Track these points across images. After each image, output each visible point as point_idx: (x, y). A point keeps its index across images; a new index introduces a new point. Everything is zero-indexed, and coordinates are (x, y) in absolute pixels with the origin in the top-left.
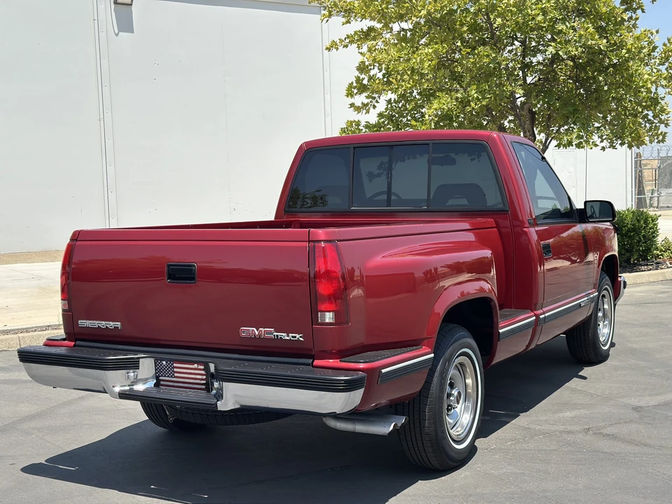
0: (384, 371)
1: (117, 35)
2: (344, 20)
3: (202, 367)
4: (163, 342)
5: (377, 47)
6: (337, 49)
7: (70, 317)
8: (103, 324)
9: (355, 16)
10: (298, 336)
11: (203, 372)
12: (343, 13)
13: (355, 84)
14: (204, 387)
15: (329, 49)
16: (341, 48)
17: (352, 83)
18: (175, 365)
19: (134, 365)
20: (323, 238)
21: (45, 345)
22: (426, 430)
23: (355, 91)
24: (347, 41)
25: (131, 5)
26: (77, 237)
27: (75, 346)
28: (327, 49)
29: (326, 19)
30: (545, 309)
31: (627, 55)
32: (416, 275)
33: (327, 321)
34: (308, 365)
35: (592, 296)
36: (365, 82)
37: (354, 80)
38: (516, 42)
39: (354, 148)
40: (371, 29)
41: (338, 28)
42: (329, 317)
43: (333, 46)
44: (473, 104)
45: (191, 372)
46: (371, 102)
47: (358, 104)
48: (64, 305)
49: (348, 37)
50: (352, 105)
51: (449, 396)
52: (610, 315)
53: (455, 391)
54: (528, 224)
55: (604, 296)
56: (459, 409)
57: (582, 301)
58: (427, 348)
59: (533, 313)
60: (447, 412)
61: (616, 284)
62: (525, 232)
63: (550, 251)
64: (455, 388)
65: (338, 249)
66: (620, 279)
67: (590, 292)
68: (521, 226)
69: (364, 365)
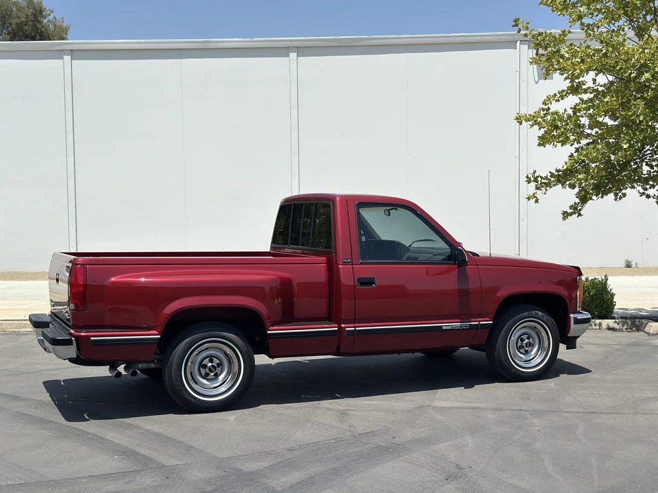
0: (92, 339)
1: (537, 83)
20: (79, 262)
30: (357, 325)
35: (473, 323)
39: (294, 204)
51: (205, 366)
52: (546, 344)
53: (210, 364)
54: (341, 263)
55: (536, 328)
56: (221, 377)
57: (446, 325)
58: (155, 332)
59: (337, 325)
60: (206, 377)
61: (567, 319)
62: (338, 268)
63: (374, 283)
64: (212, 363)
65: (85, 269)
66: (571, 315)
67: (472, 320)
68: (337, 263)
69: (83, 334)
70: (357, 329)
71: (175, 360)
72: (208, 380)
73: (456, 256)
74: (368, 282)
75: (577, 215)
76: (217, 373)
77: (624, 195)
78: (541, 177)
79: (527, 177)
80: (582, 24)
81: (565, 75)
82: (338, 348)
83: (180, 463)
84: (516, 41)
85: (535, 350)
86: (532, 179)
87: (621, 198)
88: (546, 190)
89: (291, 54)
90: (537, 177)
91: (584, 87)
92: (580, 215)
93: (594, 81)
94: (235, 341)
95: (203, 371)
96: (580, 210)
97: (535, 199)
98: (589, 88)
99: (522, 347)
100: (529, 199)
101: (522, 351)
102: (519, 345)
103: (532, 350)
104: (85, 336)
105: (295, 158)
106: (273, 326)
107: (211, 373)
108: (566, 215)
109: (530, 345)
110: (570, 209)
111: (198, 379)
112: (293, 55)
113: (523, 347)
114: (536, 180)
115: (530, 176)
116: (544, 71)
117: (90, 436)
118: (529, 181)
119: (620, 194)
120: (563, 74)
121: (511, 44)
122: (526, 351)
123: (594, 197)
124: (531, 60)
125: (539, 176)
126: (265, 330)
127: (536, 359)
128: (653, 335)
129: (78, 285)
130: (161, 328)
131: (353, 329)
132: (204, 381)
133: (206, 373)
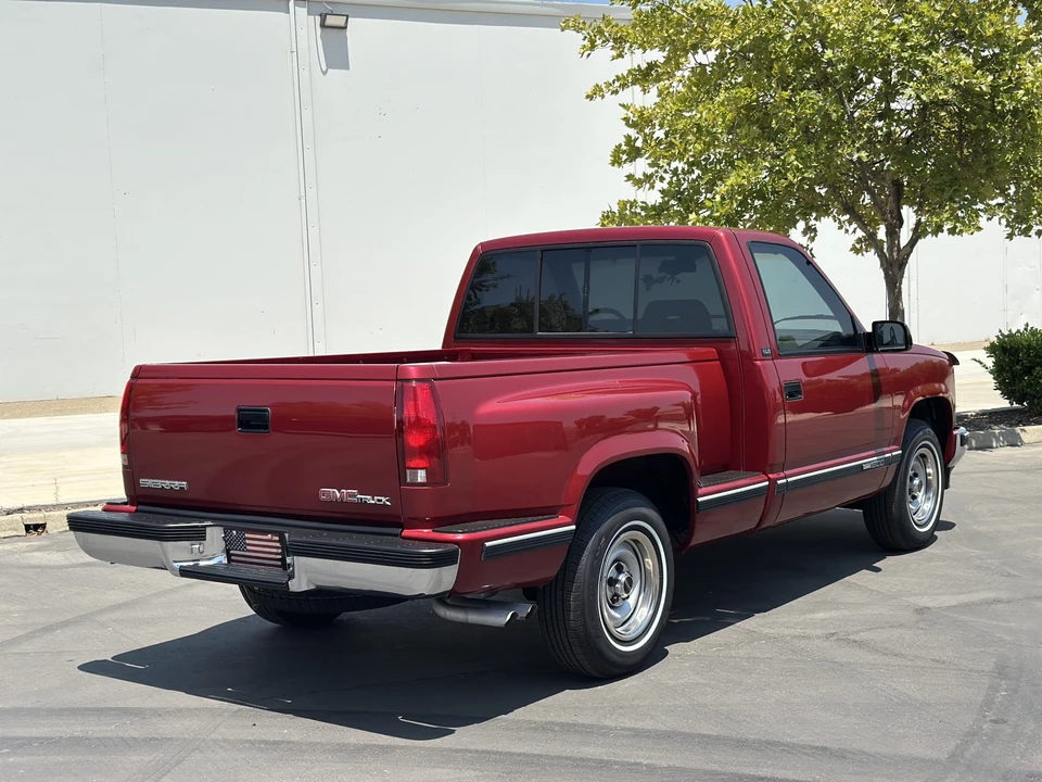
0: (488, 544)
1: (325, 73)
2: (614, 53)
3: (277, 538)
4: (242, 508)
5: (671, 90)
6: (603, 97)
7: (131, 475)
8: (167, 484)
9: (631, 46)
10: (384, 499)
11: (278, 545)
12: (611, 44)
13: (624, 148)
14: (280, 563)
15: (590, 97)
16: (608, 95)
17: (620, 145)
18: (247, 535)
19: (199, 535)
20: (414, 375)
21: (105, 510)
22: (572, 624)
23: (625, 157)
24: (617, 84)
25: (346, 28)
26: (140, 373)
27: (136, 511)
28: (588, 97)
29: (586, 53)
30: (787, 472)
31: (1025, 98)
32: (565, 425)
33: (419, 480)
34: (396, 535)
35: (887, 455)
36: (639, 144)
37: (623, 140)
38: (875, 79)
39: (542, 251)
40: (651, 66)
41: (606, 64)
42: (421, 476)
43: (596, 92)
44: (790, 176)
45: (263, 544)
46: (657, 172)
47: (639, 175)
48: (124, 460)
49: (618, 79)
50: (630, 177)
51: (611, 582)
53: (623, 576)
54: (760, 356)
55: (924, 456)
58: (566, 518)
59: (766, 477)
60: (612, 603)
62: (757, 365)
63: (800, 392)
65: (432, 389)
66: (955, 432)
67: (887, 449)
70: (789, 480)
71: (586, 574)
72: (615, 609)
82: (761, 520)
95: (610, 592)
101: (910, 498)
102: (909, 488)
103: (919, 494)
104: (469, 541)
111: (608, 610)
113: (912, 492)
130: (576, 507)
131: (785, 481)
132: (612, 612)
133: (616, 595)
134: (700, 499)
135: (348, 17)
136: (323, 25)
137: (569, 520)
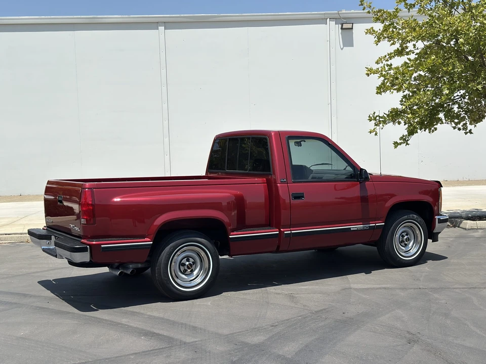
0: (102, 246)
12: (387, 39)
13: (382, 86)
19: (50, 238)
20: (87, 187)
23: (382, 90)
25: (352, 28)
30: (292, 229)
33: (84, 223)
35: (372, 225)
37: (381, 83)
39: (229, 139)
51: (184, 265)
52: (419, 239)
53: (187, 263)
54: (279, 182)
55: (411, 226)
56: (195, 273)
57: (354, 227)
58: (148, 239)
59: (278, 230)
60: (184, 273)
61: (433, 220)
62: (277, 186)
63: (303, 197)
64: (189, 262)
65: (92, 192)
66: (436, 217)
67: (371, 222)
68: (276, 183)
69: (94, 243)
70: (292, 232)
71: (163, 260)
72: (186, 275)
73: (359, 175)
74: (298, 197)
75: (405, 144)
76: (192, 269)
77: (436, 129)
78: (379, 117)
79: (369, 117)
80: (406, 4)
81: (392, 42)
82: (278, 247)
83: (195, 340)
84: (327, 19)
85: (411, 243)
86: (373, 118)
87: (433, 131)
88: (383, 126)
89: (159, 27)
90: (377, 116)
91: (407, 50)
92: (407, 144)
93: (414, 45)
94: (206, 244)
95: (182, 268)
96: (408, 140)
97: (375, 133)
98: (410, 51)
99: (402, 241)
100: (371, 132)
101: (403, 244)
102: (401, 240)
103: (409, 244)
104: (95, 244)
105: (165, 106)
106: (233, 232)
107: (187, 269)
108: (396, 144)
109: (408, 240)
110: (400, 140)
111: (178, 275)
112: (162, 28)
113: (404, 241)
114: (375, 119)
115: (371, 116)
116: (376, 39)
117: (110, 323)
118: (370, 120)
119: (433, 129)
120: (390, 41)
121: (322, 20)
122: (406, 245)
123: (419, 131)
124: (366, 31)
125: (378, 116)
126: (227, 235)
127: (413, 250)
128: (469, 229)
129: (88, 204)
130: (153, 236)
131: (290, 232)
132: (184, 276)
133: (185, 269)
134: (230, 237)
135: (353, 24)
136: (342, 28)
137: (149, 240)
